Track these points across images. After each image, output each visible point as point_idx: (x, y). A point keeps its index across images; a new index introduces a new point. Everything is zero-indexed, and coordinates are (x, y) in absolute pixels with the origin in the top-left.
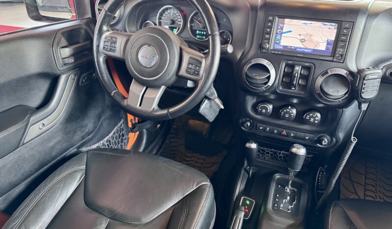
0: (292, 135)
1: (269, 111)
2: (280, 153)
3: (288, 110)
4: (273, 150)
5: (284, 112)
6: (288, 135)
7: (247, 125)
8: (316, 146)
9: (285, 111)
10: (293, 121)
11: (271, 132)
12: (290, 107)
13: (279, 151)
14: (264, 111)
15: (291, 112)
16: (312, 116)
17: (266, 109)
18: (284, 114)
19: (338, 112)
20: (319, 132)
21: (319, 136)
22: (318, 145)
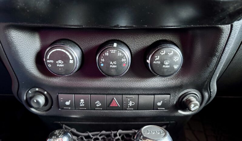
0: (130, 104)
1: (71, 62)
2: (115, 135)
3: (113, 51)
4: (104, 132)
5: (105, 57)
6: (123, 107)
7: (38, 102)
8: (176, 114)
9: (107, 54)
10: (128, 75)
11: (90, 106)
12: (115, 45)
13: (113, 132)
14: (60, 63)
15: (120, 54)
16: (166, 54)
17: (65, 58)
18: (107, 64)
19: (220, 32)
20: (179, 87)
21: (181, 94)
22: (180, 112)
